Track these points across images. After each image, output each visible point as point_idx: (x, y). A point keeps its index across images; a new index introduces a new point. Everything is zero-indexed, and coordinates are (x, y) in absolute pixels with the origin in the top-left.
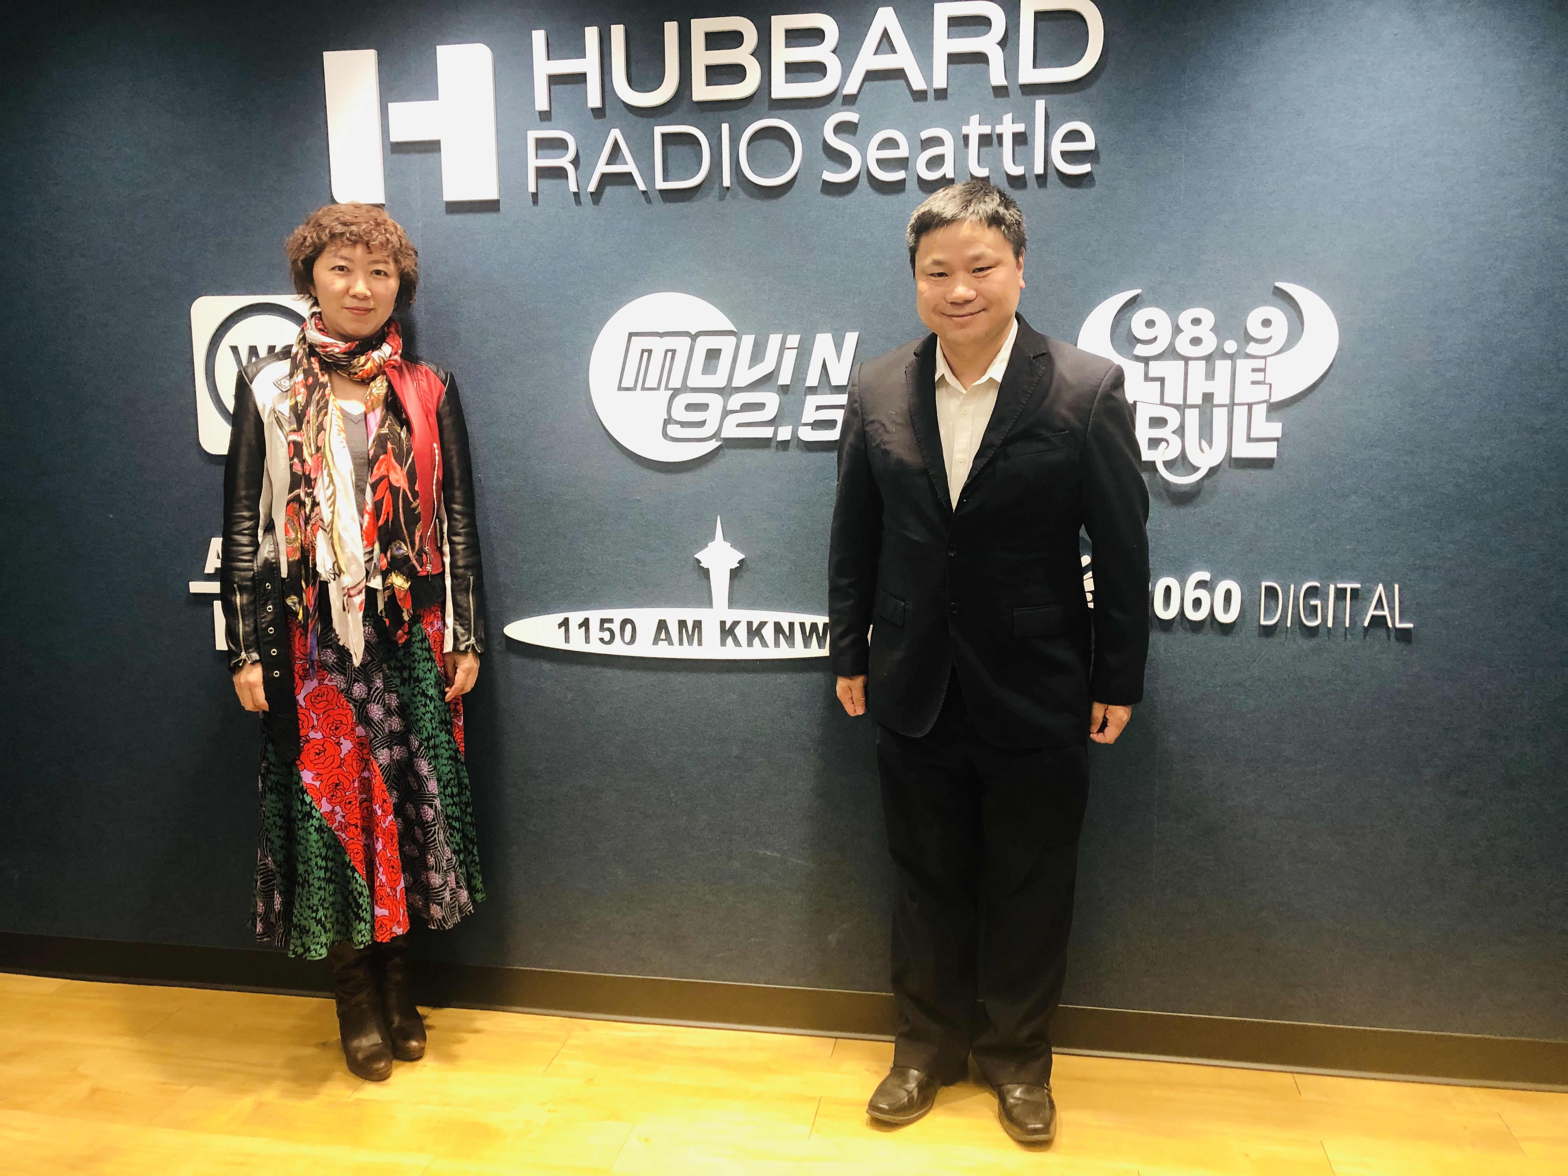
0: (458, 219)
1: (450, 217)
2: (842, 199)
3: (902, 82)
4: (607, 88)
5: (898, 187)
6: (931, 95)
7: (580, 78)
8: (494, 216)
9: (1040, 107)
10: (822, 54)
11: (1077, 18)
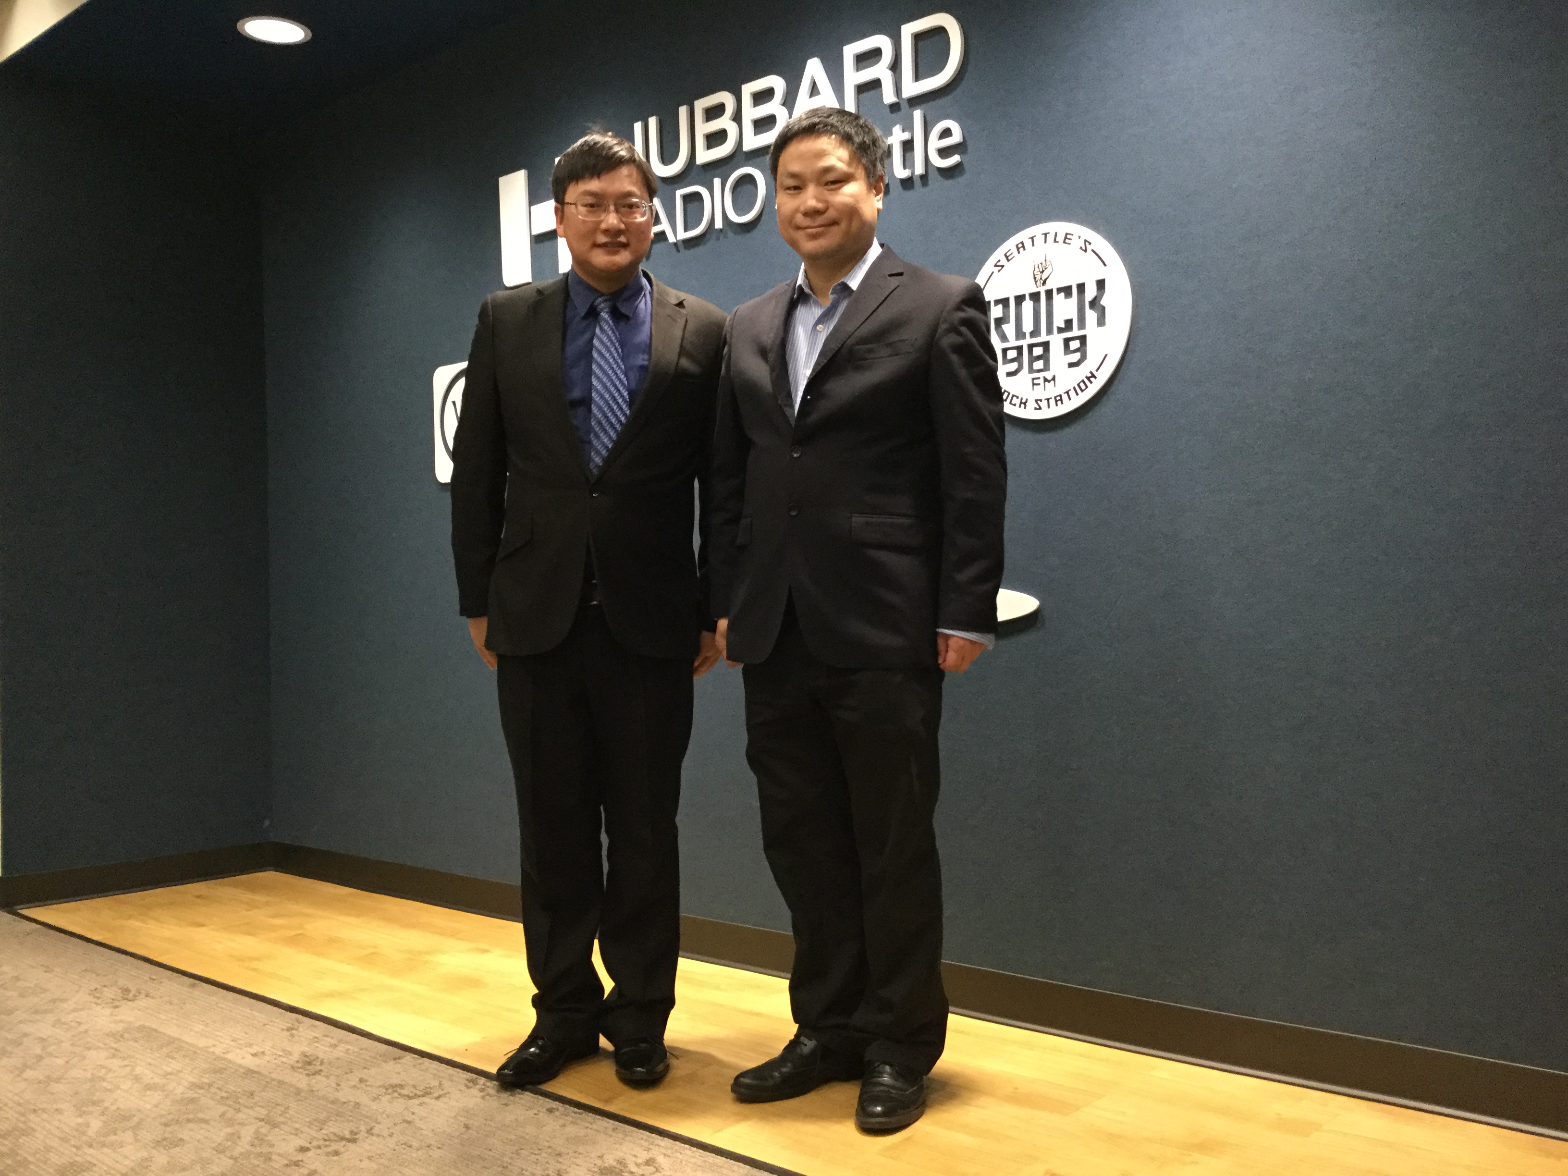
9: (918, 115)
10: (774, 107)
11: (940, 32)
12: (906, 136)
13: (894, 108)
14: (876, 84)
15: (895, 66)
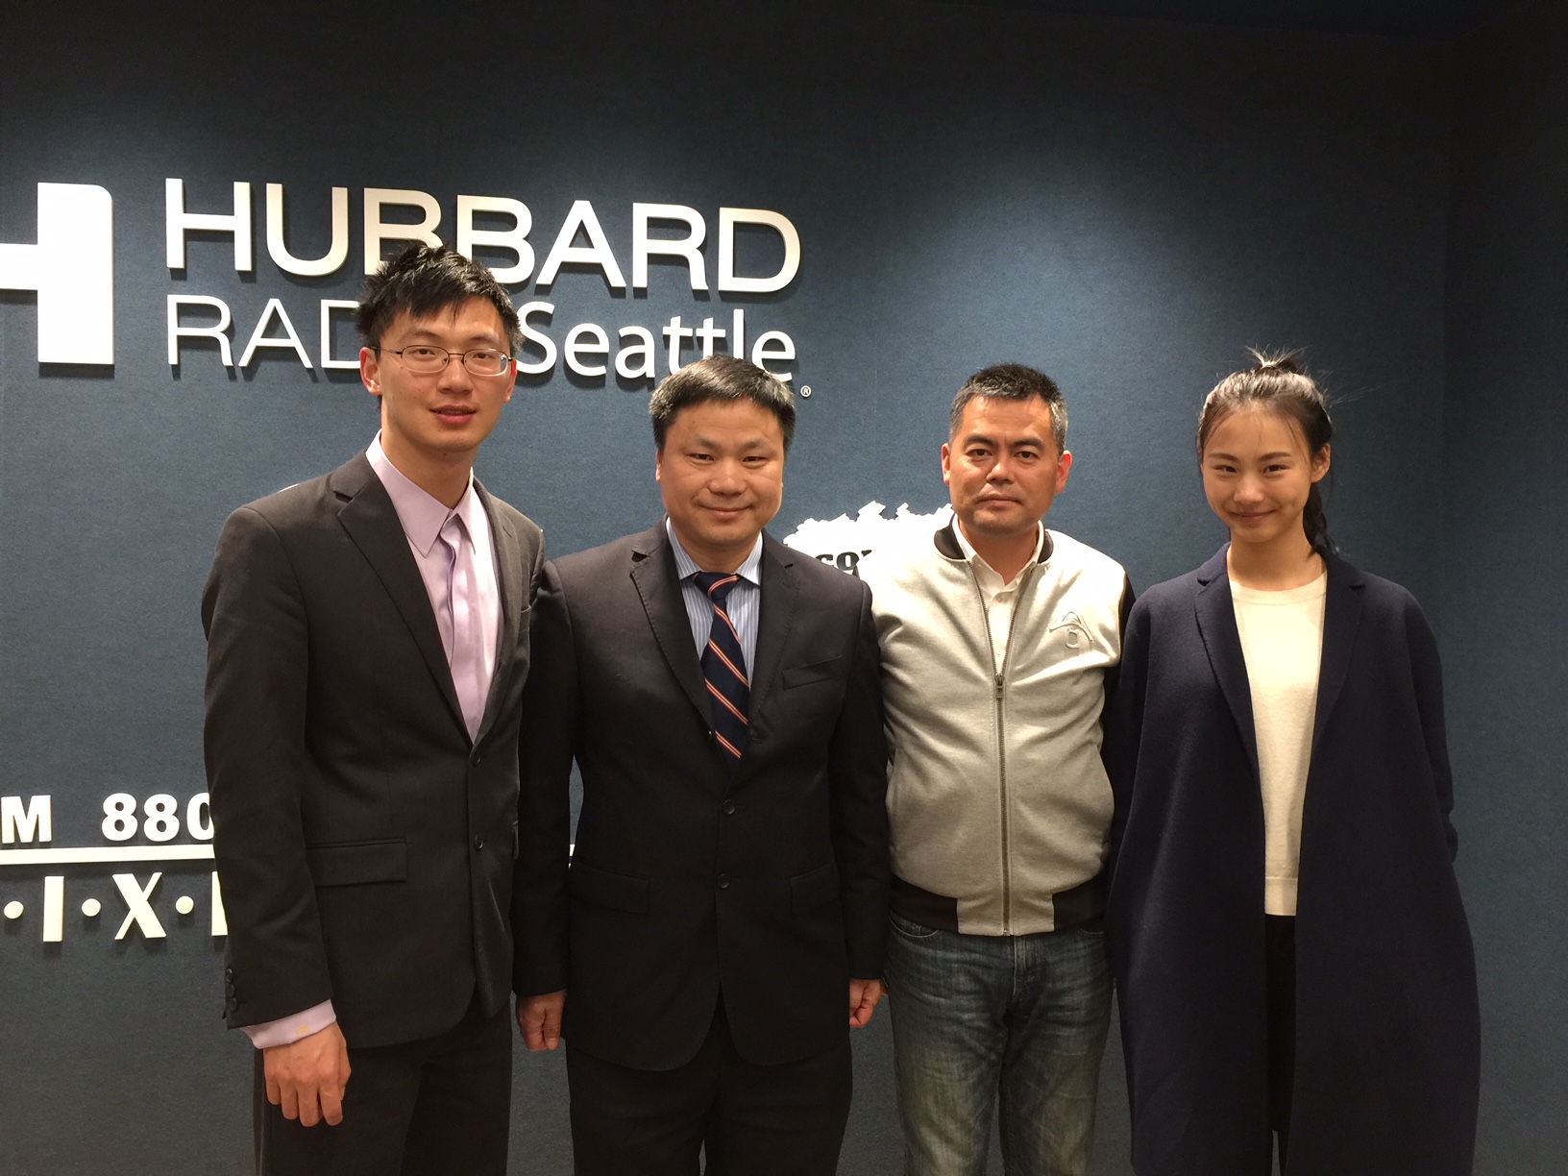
0: (57, 384)
1: (45, 381)
2: (535, 391)
3: (599, 277)
4: (259, 251)
5: (598, 382)
6: (630, 294)
7: (228, 237)
8: (106, 384)
9: (739, 315)
10: (514, 239)
11: (774, 233)
12: (721, 333)
13: (700, 295)
14: (682, 261)
15: (709, 248)
